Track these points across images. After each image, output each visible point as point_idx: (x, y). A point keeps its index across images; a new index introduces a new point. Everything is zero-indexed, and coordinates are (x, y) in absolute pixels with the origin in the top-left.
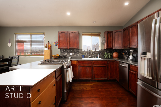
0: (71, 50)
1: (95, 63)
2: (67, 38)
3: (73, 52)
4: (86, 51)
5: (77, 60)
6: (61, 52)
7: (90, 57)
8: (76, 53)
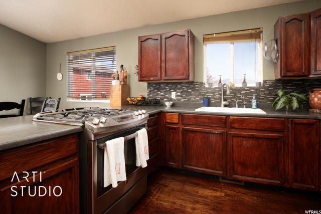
0: (174, 85)
1: (236, 125)
2: (159, 53)
3: (179, 89)
4: (216, 86)
5: (180, 113)
6: (150, 91)
7: (225, 106)
8: (186, 91)
